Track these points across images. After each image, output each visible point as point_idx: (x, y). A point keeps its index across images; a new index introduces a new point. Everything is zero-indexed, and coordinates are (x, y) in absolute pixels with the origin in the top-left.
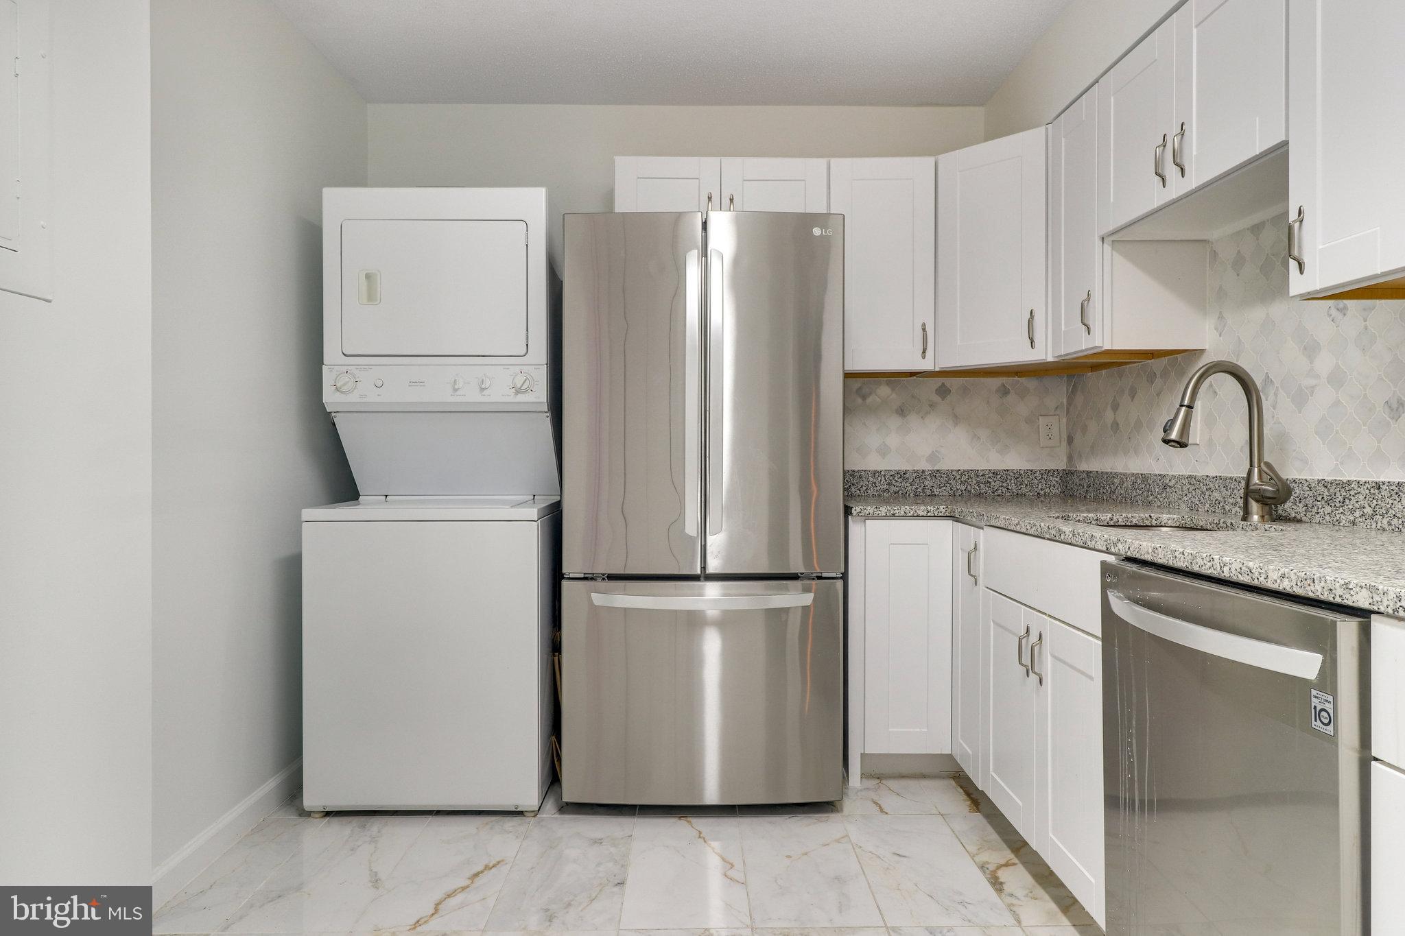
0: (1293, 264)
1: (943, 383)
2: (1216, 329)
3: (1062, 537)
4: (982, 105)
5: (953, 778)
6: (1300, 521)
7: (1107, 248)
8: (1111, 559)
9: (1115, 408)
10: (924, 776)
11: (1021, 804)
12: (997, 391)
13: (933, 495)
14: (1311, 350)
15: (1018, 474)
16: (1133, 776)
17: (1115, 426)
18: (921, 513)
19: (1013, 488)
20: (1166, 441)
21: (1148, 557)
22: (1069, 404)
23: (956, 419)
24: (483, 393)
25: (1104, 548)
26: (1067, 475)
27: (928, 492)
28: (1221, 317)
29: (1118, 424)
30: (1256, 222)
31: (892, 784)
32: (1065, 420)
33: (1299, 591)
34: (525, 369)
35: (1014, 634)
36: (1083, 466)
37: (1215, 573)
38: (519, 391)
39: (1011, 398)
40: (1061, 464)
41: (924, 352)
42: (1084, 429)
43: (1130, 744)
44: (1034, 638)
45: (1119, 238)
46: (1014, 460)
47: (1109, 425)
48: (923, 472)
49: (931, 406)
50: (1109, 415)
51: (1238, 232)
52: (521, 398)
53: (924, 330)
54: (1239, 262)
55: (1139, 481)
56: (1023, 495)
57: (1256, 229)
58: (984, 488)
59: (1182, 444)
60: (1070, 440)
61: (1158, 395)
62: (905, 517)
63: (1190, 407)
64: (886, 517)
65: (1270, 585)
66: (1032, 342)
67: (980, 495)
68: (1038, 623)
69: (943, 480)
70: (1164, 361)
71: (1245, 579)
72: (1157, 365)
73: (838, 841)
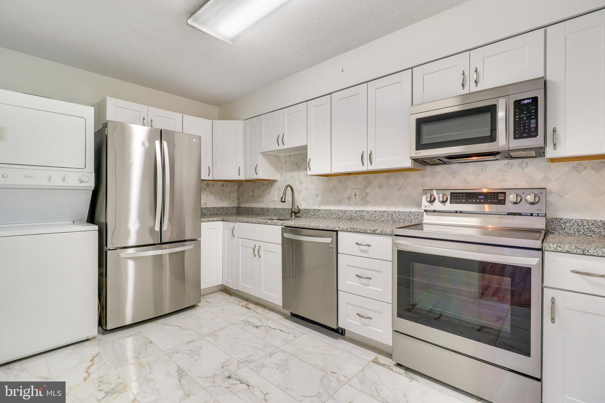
0: (308, 169)
1: (208, 183)
2: (280, 176)
3: (267, 223)
4: (218, 106)
5: (221, 291)
6: (300, 217)
7: (261, 155)
8: (283, 227)
9: (253, 191)
10: (213, 293)
11: (252, 288)
12: (221, 185)
13: (205, 215)
14: (301, 183)
15: (227, 208)
16: (290, 270)
17: (253, 196)
18: (215, 220)
19: (225, 212)
20: (281, 201)
21: (293, 226)
22: (238, 189)
23: (211, 193)
24: (64, 182)
25: (281, 225)
26: (238, 208)
27: (204, 214)
28: (281, 173)
29: (254, 196)
30: (291, 154)
31: (207, 296)
32: (237, 193)
33: (326, 229)
34: (85, 174)
35: (251, 248)
36: (243, 206)
37: (309, 227)
38: (82, 181)
39: (225, 187)
40: (236, 205)
41: (209, 175)
42: (243, 196)
43: (290, 264)
44: (257, 248)
45: (264, 154)
46: (225, 204)
47: (251, 195)
48: (203, 208)
49: (204, 189)
50: (251, 193)
51: (285, 156)
52: (82, 184)
53: (209, 168)
54: (286, 162)
55: (261, 209)
56: (228, 214)
57: (290, 156)
58: (218, 212)
59: (284, 202)
60: (238, 199)
61: (266, 189)
62: (211, 221)
63: (285, 194)
64: (206, 221)
65: (321, 228)
66: (239, 174)
67: (217, 214)
68: (258, 244)
69: (208, 210)
70: (267, 181)
71: (316, 228)
72: (265, 182)
73: (204, 312)
